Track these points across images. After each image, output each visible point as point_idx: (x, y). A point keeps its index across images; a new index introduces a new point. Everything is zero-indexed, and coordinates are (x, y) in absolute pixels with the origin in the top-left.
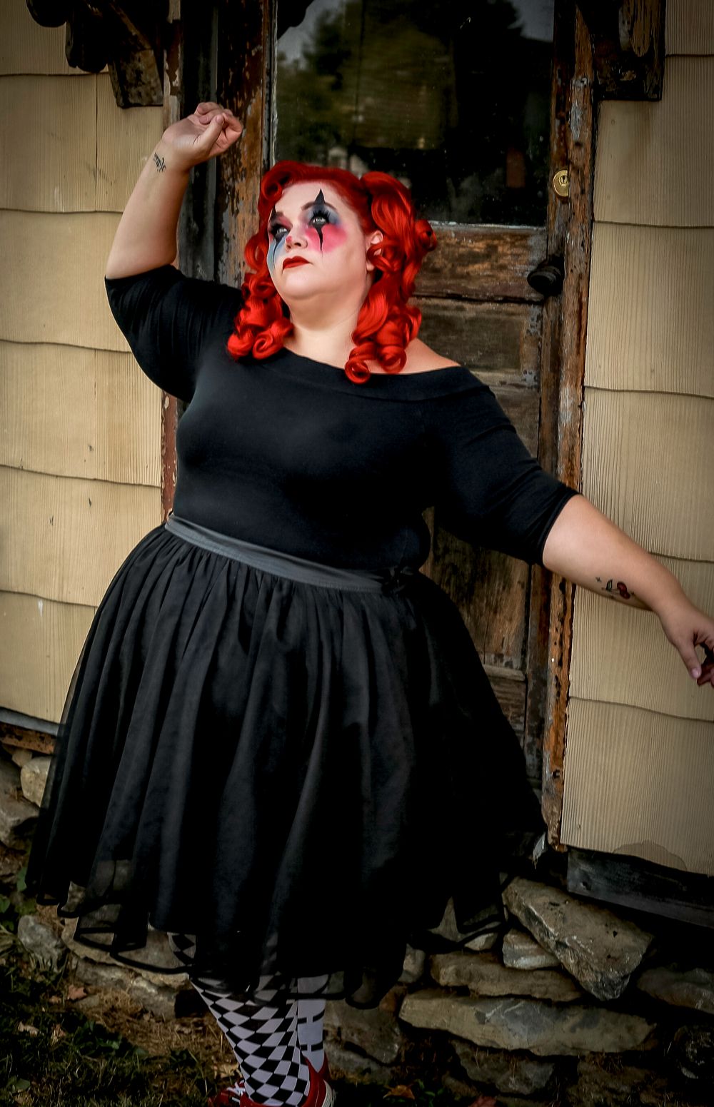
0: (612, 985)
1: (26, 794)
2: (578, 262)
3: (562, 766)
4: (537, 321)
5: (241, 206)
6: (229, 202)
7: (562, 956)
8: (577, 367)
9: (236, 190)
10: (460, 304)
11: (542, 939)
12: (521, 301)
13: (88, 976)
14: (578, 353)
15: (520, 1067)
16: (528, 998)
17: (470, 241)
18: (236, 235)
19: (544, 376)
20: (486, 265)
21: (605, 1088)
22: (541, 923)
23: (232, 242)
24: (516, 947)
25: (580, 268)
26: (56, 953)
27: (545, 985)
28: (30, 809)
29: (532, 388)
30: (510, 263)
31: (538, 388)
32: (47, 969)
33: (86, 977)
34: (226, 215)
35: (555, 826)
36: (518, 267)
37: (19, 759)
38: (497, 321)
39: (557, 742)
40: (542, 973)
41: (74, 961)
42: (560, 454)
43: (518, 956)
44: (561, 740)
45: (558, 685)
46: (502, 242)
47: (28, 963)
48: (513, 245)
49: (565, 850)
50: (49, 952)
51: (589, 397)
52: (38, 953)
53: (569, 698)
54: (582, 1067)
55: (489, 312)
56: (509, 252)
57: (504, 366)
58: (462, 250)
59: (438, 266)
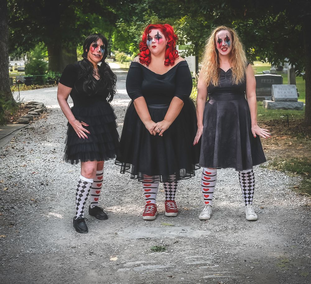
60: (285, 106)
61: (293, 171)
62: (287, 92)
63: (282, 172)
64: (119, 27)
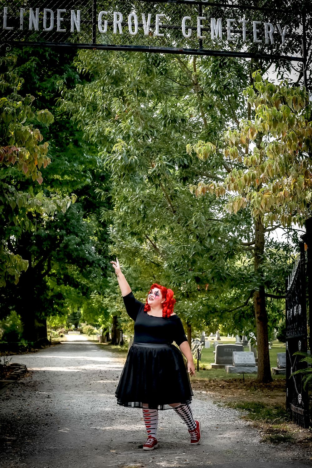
60: (244, 371)
61: (243, 408)
62: (246, 359)
63: (234, 409)
64: (94, 298)
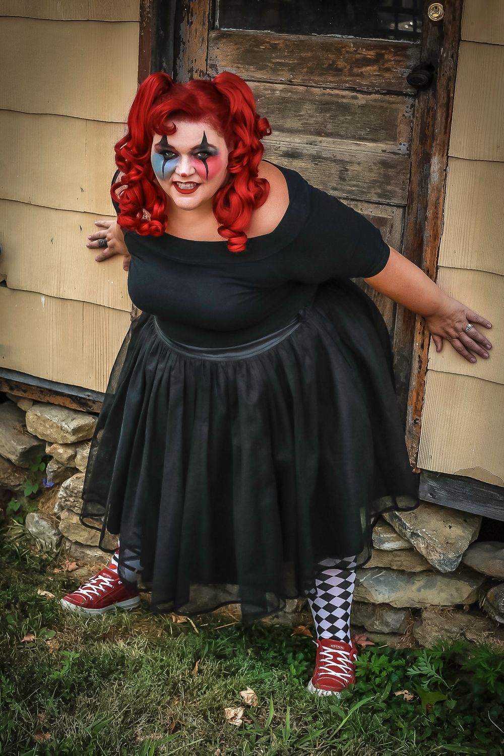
0: (451, 562)
1: (29, 429)
2: (448, 68)
3: (420, 416)
4: (411, 109)
5: (194, 19)
6: (185, 16)
7: (415, 542)
8: (444, 142)
9: (191, 7)
10: (355, 94)
11: (401, 531)
12: (399, 94)
13: (78, 554)
14: (445, 133)
15: (382, 615)
16: (388, 569)
17: (364, 50)
18: (190, 40)
19: (414, 147)
20: (375, 67)
21: (442, 629)
22: (400, 520)
23: (187, 46)
24: (382, 536)
25: (449, 73)
26: (55, 539)
27: (401, 561)
28: (32, 439)
29: (404, 155)
30: (393, 67)
31: (409, 155)
32: (48, 550)
33: (75, 555)
34: (183, 25)
35: (413, 456)
36: (399, 70)
37: (23, 405)
38: (382, 107)
39: (417, 399)
40: (399, 553)
41: (67, 544)
42: (429, 203)
43: (383, 542)
44: (420, 399)
45: (420, 362)
46: (388, 51)
47: (35, 545)
48: (395, 54)
49: (419, 472)
50: (50, 538)
51: (452, 164)
52: (41, 539)
53: (427, 370)
54: (425, 615)
55: (375, 100)
56: (392, 59)
57: (385, 139)
58: (358, 56)
59: (339, 67)
